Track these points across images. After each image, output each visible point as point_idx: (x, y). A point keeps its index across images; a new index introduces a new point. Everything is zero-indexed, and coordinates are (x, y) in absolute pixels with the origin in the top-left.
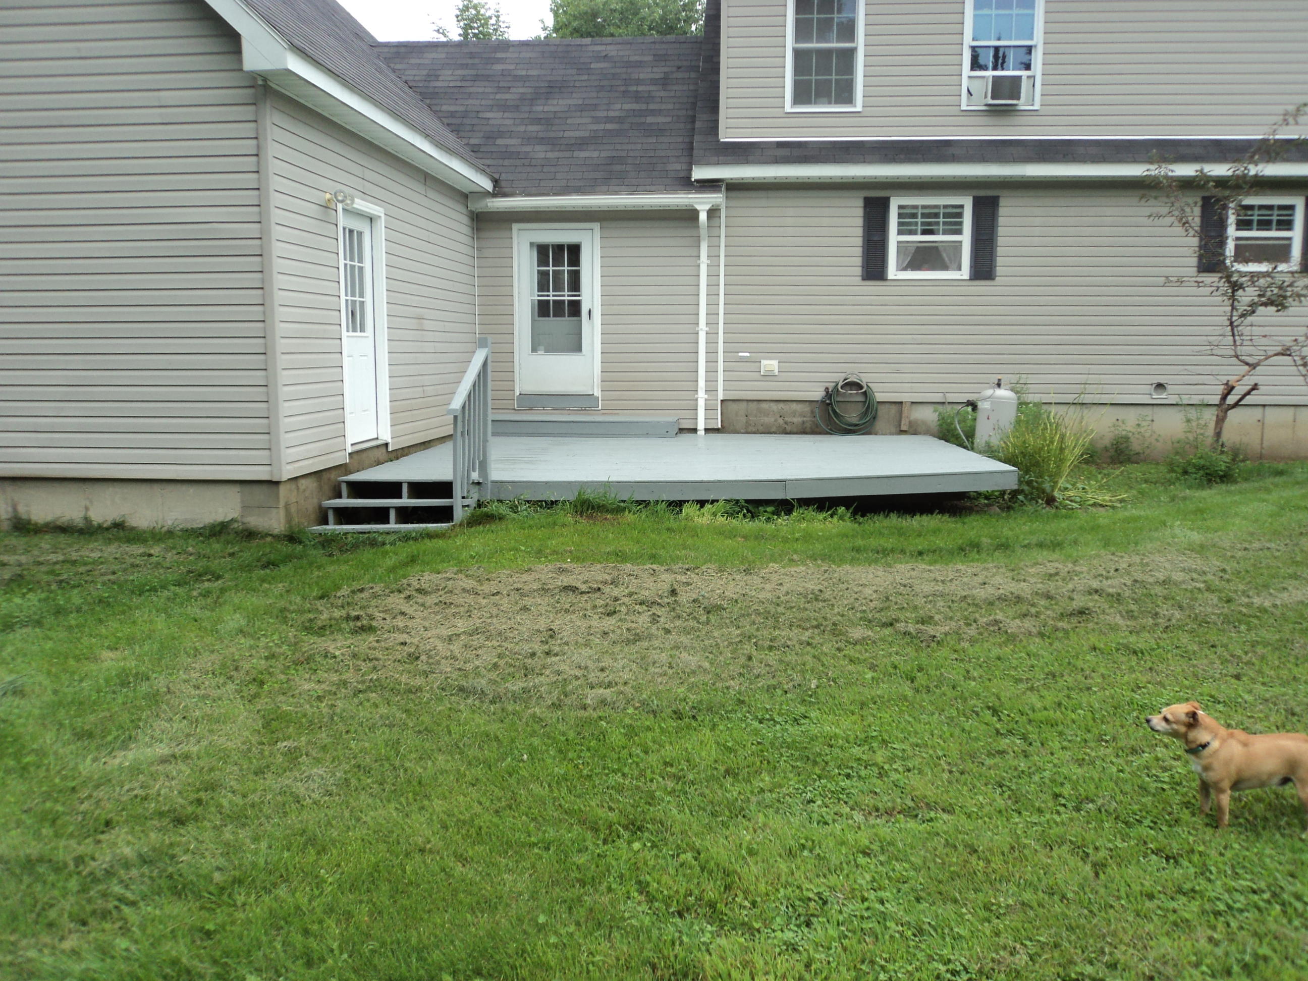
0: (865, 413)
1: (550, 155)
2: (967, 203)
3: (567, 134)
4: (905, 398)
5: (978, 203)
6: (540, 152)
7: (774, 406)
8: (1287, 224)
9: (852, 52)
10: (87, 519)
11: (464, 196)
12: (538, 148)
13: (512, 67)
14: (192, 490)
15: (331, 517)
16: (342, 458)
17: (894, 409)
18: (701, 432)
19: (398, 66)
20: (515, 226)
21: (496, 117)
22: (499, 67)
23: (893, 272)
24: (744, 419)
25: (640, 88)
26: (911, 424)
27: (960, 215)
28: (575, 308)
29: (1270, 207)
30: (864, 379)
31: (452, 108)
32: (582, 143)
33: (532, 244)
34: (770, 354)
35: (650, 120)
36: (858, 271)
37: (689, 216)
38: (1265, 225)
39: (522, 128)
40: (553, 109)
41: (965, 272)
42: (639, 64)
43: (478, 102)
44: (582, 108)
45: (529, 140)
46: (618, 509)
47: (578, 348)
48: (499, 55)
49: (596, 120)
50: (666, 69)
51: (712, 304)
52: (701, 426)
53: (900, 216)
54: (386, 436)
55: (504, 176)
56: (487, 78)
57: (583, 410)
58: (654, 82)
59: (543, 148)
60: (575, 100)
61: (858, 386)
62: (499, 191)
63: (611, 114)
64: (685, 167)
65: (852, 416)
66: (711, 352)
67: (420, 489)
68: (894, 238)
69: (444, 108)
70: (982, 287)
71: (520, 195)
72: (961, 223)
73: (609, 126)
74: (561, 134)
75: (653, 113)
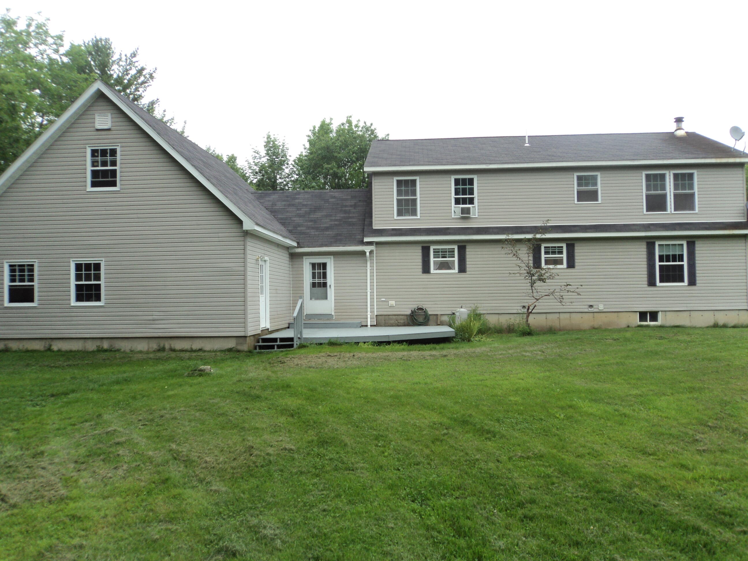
0: (425, 318)
1: (316, 233)
2: (456, 247)
3: (322, 226)
4: (439, 313)
5: (459, 247)
6: (313, 232)
7: (394, 317)
8: (561, 253)
9: (416, 200)
10: (191, 348)
11: (288, 248)
12: (311, 231)
13: (302, 201)
14: (222, 339)
15: (258, 348)
16: (259, 332)
17: (435, 317)
18: (369, 326)
19: (261, 201)
20: (304, 257)
21: (297, 220)
22: (297, 201)
23: (432, 271)
24: (384, 321)
25: (347, 209)
26: (441, 322)
27: (454, 251)
28: (325, 285)
29: (555, 247)
30: (424, 307)
31: (282, 217)
32: (327, 229)
33: (310, 263)
34: (392, 299)
35: (350, 220)
36: (421, 270)
37: (363, 253)
38: (554, 253)
39: (306, 223)
40: (316, 216)
41: (456, 270)
42: (346, 200)
43: (290, 214)
44: (327, 216)
45: (308, 228)
46: (340, 345)
47: (326, 298)
48: (297, 196)
49: (331, 220)
50: (355, 201)
51: (372, 283)
52: (369, 324)
53: (434, 252)
54: (268, 326)
55: (301, 241)
56: (293, 205)
57: (328, 320)
58: (351, 206)
59: (314, 230)
60: (324, 213)
61: (421, 309)
62: (299, 246)
63: (337, 218)
64: (362, 237)
65: (421, 319)
66: (372, 299)
67: (282, 340)
68: (432, 259)
69: (279, 216)
70: (462, 275)
71: (306, 247)
72: (454, 254)
73: (336, 223)
74: (319, 226)
75: (351, 218)
